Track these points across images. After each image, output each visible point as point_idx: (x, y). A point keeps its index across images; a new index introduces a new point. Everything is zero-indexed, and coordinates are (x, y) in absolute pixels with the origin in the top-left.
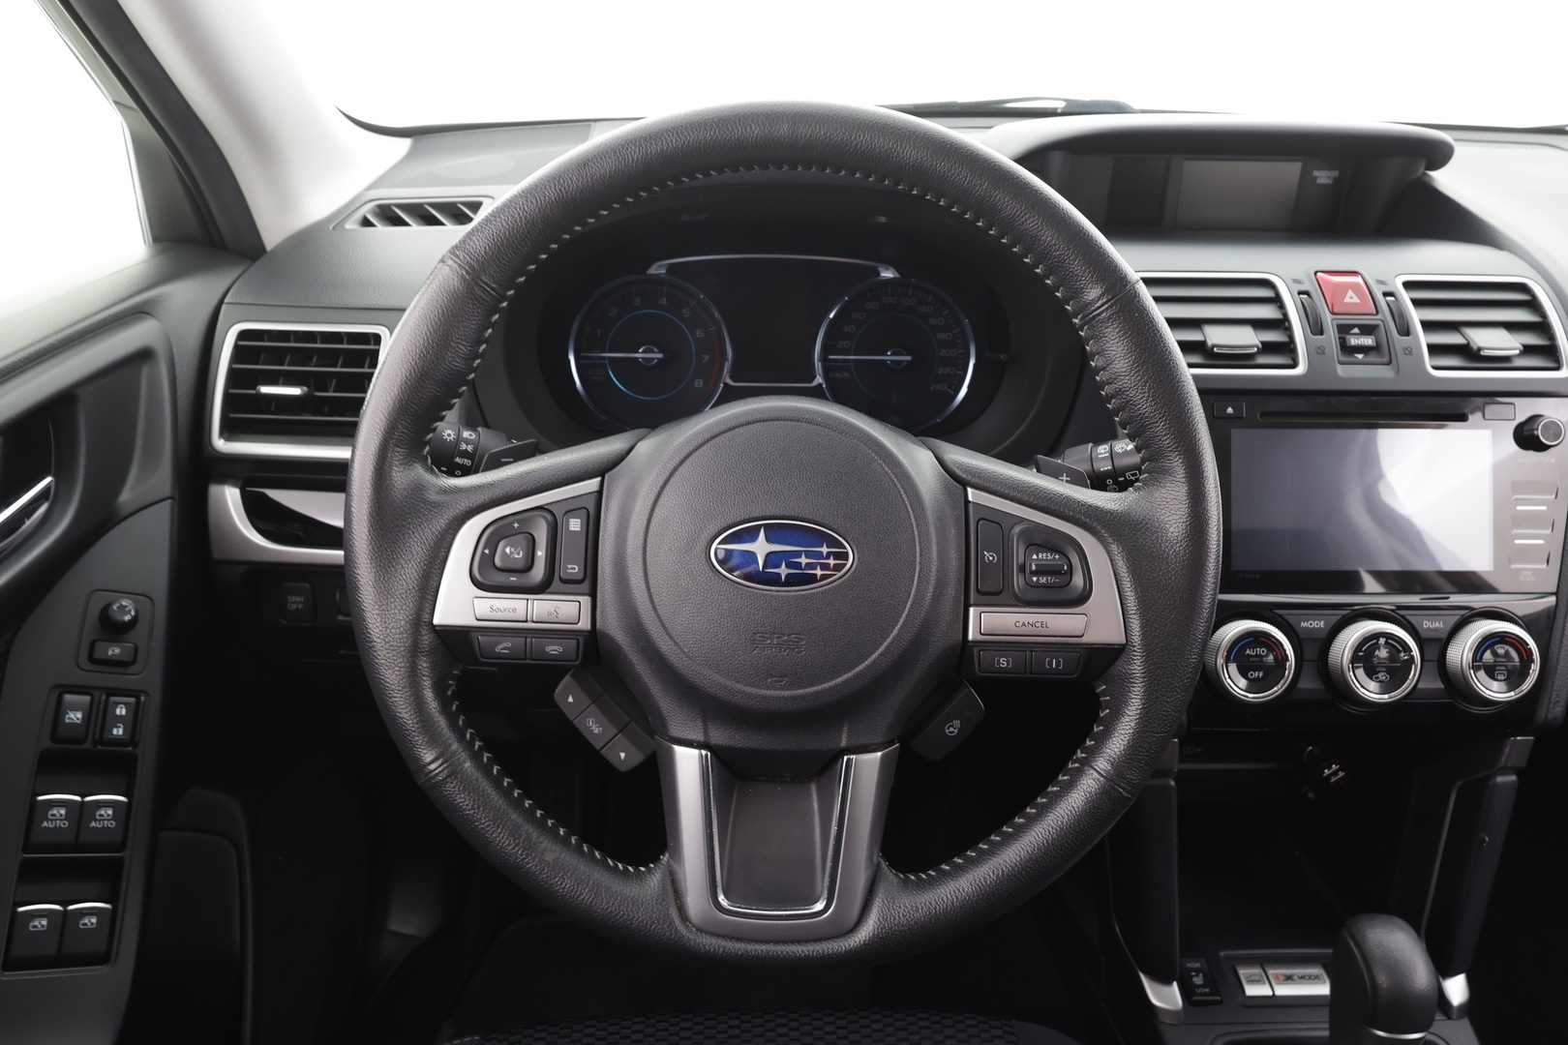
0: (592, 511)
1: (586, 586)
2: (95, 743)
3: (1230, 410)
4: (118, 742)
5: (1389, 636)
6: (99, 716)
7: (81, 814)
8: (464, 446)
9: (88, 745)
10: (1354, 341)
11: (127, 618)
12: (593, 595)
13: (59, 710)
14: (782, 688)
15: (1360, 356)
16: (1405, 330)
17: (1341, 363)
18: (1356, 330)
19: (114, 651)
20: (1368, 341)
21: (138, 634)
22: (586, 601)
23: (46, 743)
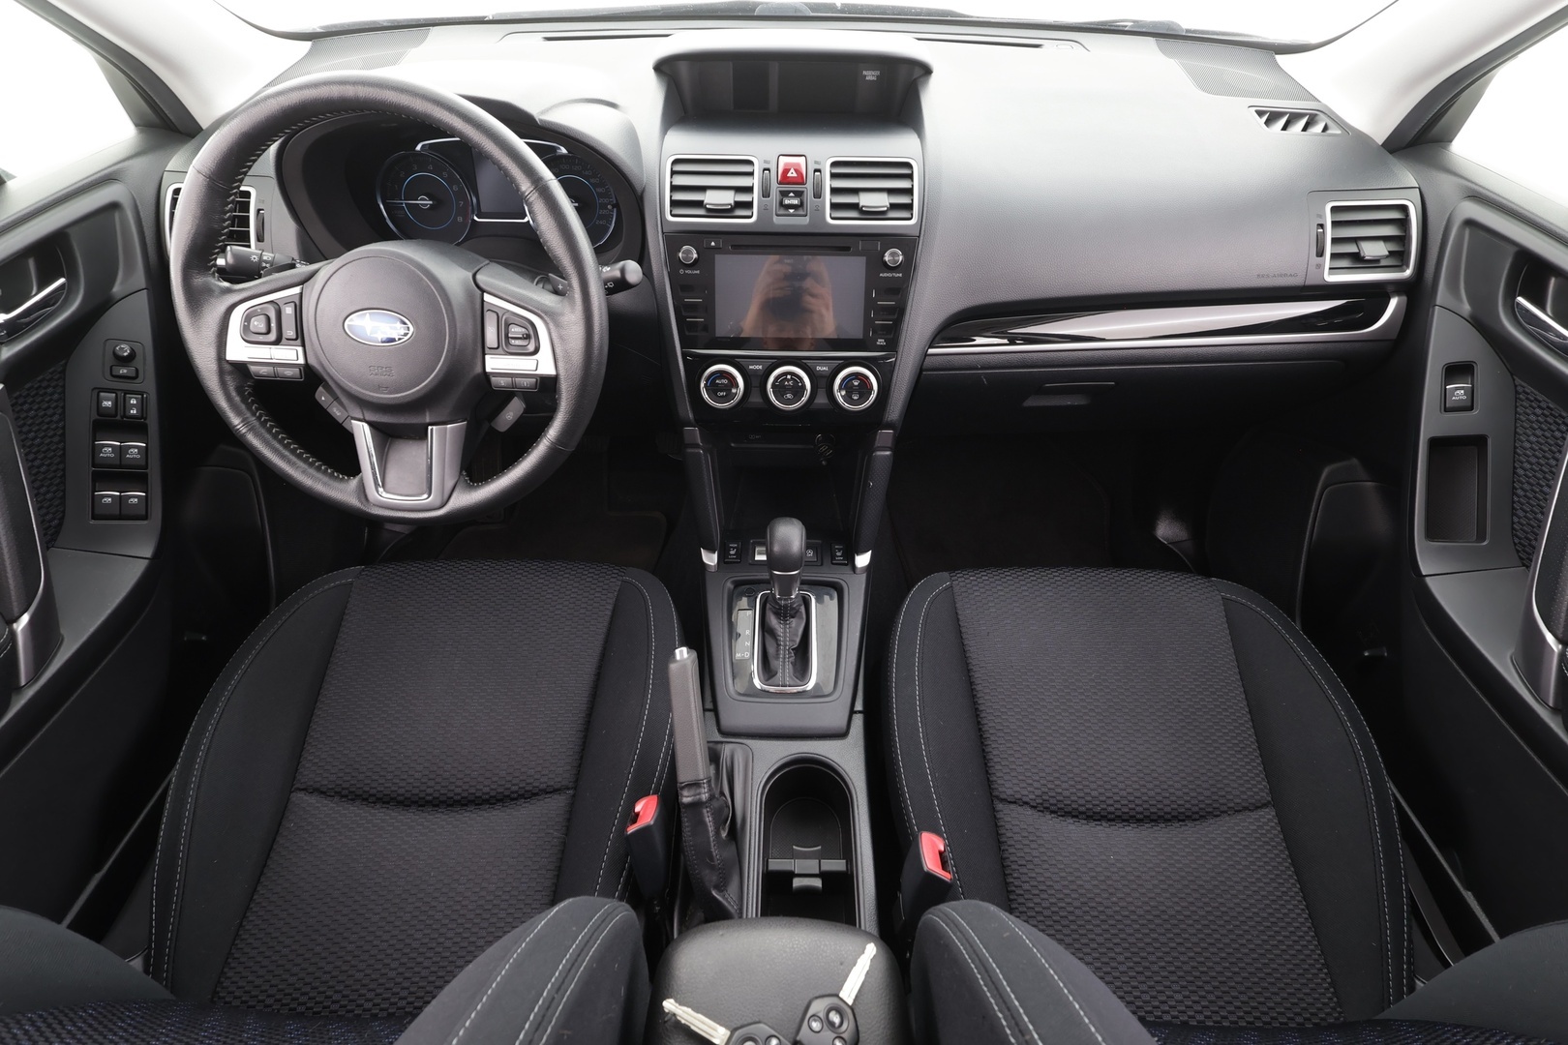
0: (298, 303)
1: (299, 341)
2: (122, 417)
3: (713, 244)
4: (133, 417)
5: (792, 374)
6: (121, 404)
7: (121, 451)
8: (264, 265)
9: (118, 418)
10: (787, 202)
11: (125, 354)
12: (303, 345)
13: (99, 402)
14: (387, 394)
15: (791, 211)
16: (818, 195)
17: (777, 215)
18: (791, 194)
19: (123, 371)
20: (796, 202)
21: (138, 362)
22: (300, 349)
23: (95, 416)
